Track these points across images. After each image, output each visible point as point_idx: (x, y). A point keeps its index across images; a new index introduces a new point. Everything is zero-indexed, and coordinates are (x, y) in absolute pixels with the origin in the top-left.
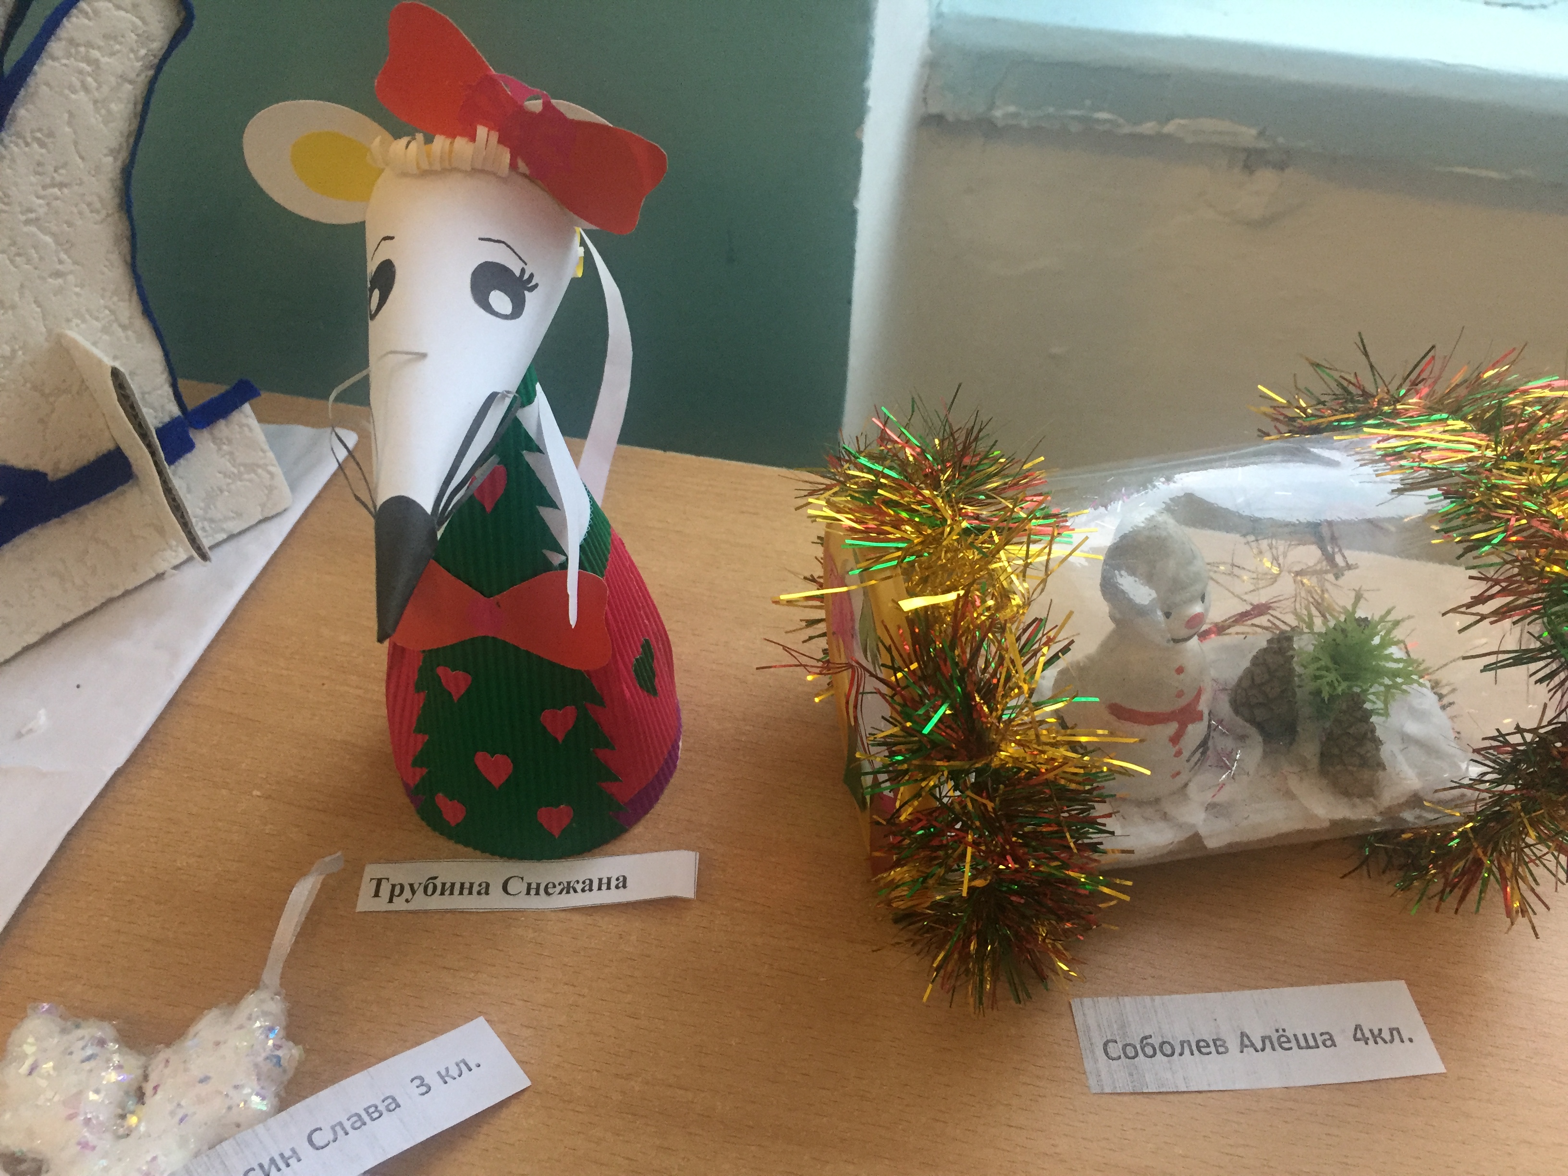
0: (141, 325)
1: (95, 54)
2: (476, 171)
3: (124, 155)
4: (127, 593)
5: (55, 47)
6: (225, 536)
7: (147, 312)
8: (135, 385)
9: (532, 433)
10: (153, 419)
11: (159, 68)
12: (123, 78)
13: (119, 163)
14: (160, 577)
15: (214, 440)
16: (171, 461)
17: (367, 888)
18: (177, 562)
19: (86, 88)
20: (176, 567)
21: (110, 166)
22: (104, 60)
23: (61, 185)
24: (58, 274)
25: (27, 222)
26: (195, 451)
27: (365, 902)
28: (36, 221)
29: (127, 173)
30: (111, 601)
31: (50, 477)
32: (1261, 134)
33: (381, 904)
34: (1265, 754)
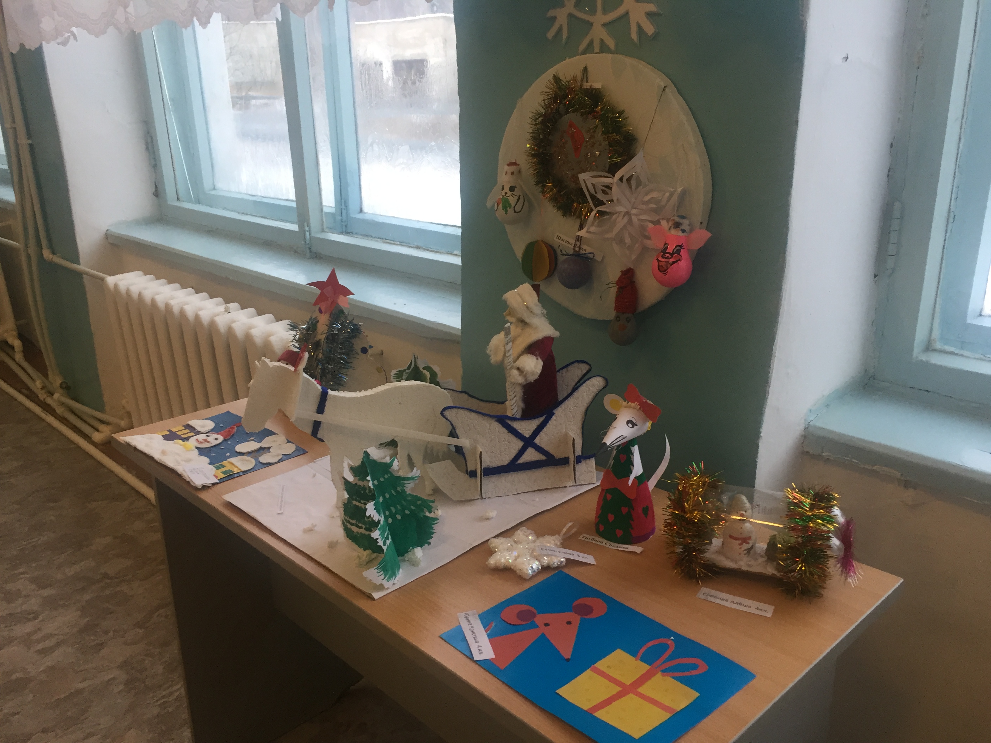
0: (581, 435)
1: (590, 387)
2: (634, 408)
3: (589, 405)
4: (559, 488)
5: (584, 385)
6: (580, 484)
7: (583, 433)
8: (576, 441)
9: (633, 452)
10: (577, 454)
11: (599, 392)
12: (593, 392)
13: (587, 406)
14: (566, 487)
15: (586, 464)
16: (577, 463)
17: (582, 536)
18: (570, 485)
19: (586, 392)
20: (570, 486)
21: (586, 406)
22: (591, 389)
23: (577, 407)
24: (571, 422)
25: (569, 411)
26: (581, 463)
27: (581, 538)
28: (570, 412)
29: (588, 408)
30: (556, 488)
31: (555, 458)
32: (902, 475)
33: (583, 539)
34: (766, 561)
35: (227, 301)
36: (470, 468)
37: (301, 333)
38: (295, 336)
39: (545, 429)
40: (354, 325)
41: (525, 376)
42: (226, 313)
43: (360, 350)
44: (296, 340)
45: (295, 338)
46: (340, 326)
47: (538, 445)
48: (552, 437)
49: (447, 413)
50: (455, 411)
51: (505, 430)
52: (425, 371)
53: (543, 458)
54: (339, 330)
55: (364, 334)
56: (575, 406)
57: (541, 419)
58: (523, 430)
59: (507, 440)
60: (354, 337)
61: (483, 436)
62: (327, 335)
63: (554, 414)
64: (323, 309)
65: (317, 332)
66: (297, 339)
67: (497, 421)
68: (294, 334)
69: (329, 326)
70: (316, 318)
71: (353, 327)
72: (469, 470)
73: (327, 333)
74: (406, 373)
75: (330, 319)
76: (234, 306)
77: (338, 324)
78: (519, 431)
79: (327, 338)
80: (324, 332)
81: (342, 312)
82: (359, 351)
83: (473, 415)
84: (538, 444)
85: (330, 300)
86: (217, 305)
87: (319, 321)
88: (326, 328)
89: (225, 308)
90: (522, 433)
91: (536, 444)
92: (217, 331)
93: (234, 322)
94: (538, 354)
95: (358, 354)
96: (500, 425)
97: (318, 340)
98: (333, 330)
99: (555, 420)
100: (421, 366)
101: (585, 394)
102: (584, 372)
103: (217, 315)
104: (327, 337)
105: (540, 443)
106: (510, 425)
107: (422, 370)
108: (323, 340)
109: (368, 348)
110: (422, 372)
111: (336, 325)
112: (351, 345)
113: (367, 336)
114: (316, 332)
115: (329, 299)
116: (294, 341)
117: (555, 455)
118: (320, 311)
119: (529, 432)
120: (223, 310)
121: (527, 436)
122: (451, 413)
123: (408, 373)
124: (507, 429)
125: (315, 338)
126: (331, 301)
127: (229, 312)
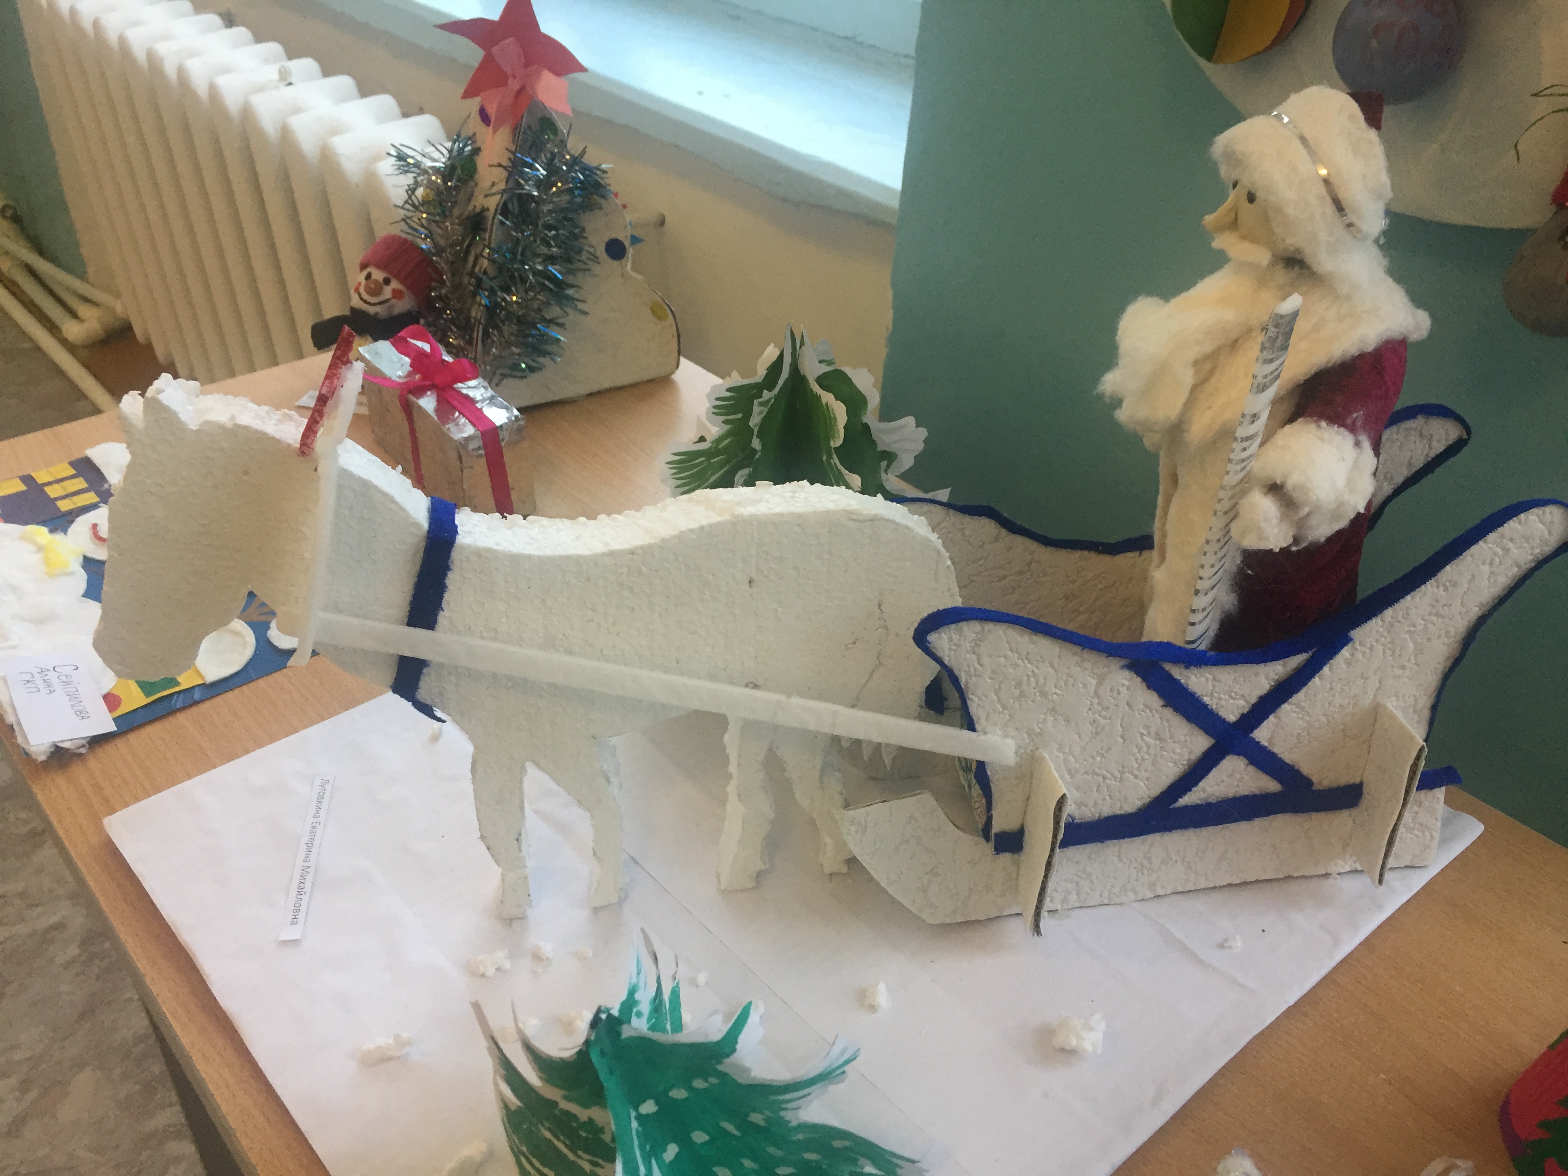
3: (1485, 609)
12: (1516, 564)
13: (1480, 613)
14: (1327, 875)
18: (1342, 870)
19: (1492, 564)
20: (1340, 874)
21: (1475, 612)
22: (1513, 550)
23: (1440, 616)
24: (1403, 667)
29: (1482, 620)
30: (1290, 877)
31: (1313, 786)
35: (292, 53)
36: (1001, 823)
37: (430, 184)
38: (411, 190)
39: (1301, 696)
40: (585, 169)
41: (1301, 524)
42: (282, 85)
43: (604, 245)
44: (413, 205)
45: (410, 197)
46: (545, 173)
47: (1264, 748)
48: (1322, 718)
49: (941, 640)
50: (970, 629)
51: (1154, 699)
52: (827, 398)
53: (1271, 786)
54: (543, 185)
55: (617, 201)
56: (1437, 615)
57: (1296, 661)
58: (1220, 699)
59: (1153, 730)
60: (588, 206)
61: (1067, 721)
62: (504, 199)
63: (1347, 640)
64: (492, 111)
65: (476, 185)
66: (416, 203)
67: (1130, 667)
68: (408, 185)
69: (510, 169)
70: (472, 138)
71: (581, 177)
72: (996, 828)
73: (504, 191)
74: (761, 404)
75: (513, 149)
76: (306, 65)
77: (537, 165)
78: (1206, 700)
79: (504, 210)
80: (494, 190)
81: (547, 124)
82: (601, 252)
83: (1045, 646)
84: (1266, 744)
85: (514, 85)
86: (267, 61)
87: (482, 148)
88: (503, 174)
89: (280, 72)
90: (1214, 707)
91: (1258, 743)
92: (260, 133)
93: (297, 110)
94: (1359, 423)
95: (595, 259)
96: (1139, 679)
97: (478, 210)
98: (522, 182)
99: (1348, 664)
100: (812, 370)
101: (1486, 569)
102: (1439, 447)
103: (260, 89)
104: (505, 204)
105: (1270, 740)
106: (1177, 682)
107: (816, 389)
108: (492, 210)
109: (627, 244)
110: (818, 398)
111: (531, 167)
112: (577, 231)
113: (624, 207)
114: (472, 184)
115: (511, 80)
116: (407, 206)
117: (1315, 779)
118: (484, 117)
119: (1242, 702)
120: (276, 76)
121: (1232, 718)
122: (956, 637)
123: (768, 401)
124: (1162, 694)
125: (470, 200)
126: (517, 87)
127: (290, 84)
